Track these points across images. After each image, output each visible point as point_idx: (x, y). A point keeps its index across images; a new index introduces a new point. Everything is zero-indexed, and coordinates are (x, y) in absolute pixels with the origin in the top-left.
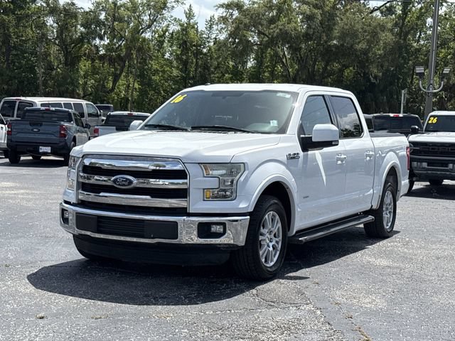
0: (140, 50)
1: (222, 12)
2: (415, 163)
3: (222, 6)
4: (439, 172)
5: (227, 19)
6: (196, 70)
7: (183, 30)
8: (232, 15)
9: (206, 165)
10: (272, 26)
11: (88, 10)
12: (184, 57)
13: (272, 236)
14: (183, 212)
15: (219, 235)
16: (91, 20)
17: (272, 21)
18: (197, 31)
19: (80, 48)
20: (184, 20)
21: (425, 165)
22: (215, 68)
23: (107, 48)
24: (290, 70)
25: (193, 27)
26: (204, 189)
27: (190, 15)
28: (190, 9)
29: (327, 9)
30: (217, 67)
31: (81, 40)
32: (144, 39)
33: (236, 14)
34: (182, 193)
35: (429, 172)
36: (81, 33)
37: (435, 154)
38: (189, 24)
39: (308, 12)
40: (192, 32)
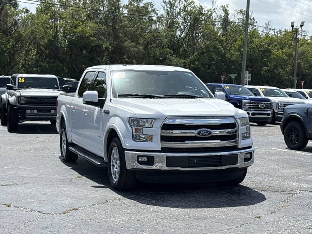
2: (29, 110)
4: (44, 116)
15: (249, 160)
21: (35, 111)
35: (37, 116)
37: (41, 103)
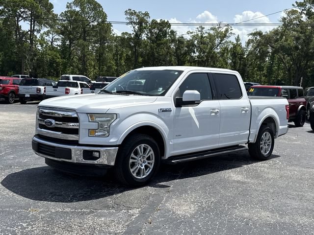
0: (212, 57)
1: (251, 37)
3: (251, 34)
5: (253, 40)
6: (240, 66)
7: (234, 47)
8: (256, 38)
9: (92, 115)
10: (277, 43)
11: (189, 39)
12: (234, 60)
13: (145, 159)
14: (75, 143)
15: (96, 158)
16: (190, 44)
17: (277, 41)
18: (241, 47)
19: (185, 57)
20: (235, 42)
22: (250, 65)
23: (198, 57)
24: (287, 65)
25: (239, 46)
26: (89, 129)
27: (238, 39)
28: (238, 37)
29: (307, 34)
30: (251, 65)
31: (185, 54)
32: (214, 52)
33: (258, 38)
34: (76, 131)
36: (185, 50)
38: (237, 44)
39: (296, 36)
40: (238, 48)
